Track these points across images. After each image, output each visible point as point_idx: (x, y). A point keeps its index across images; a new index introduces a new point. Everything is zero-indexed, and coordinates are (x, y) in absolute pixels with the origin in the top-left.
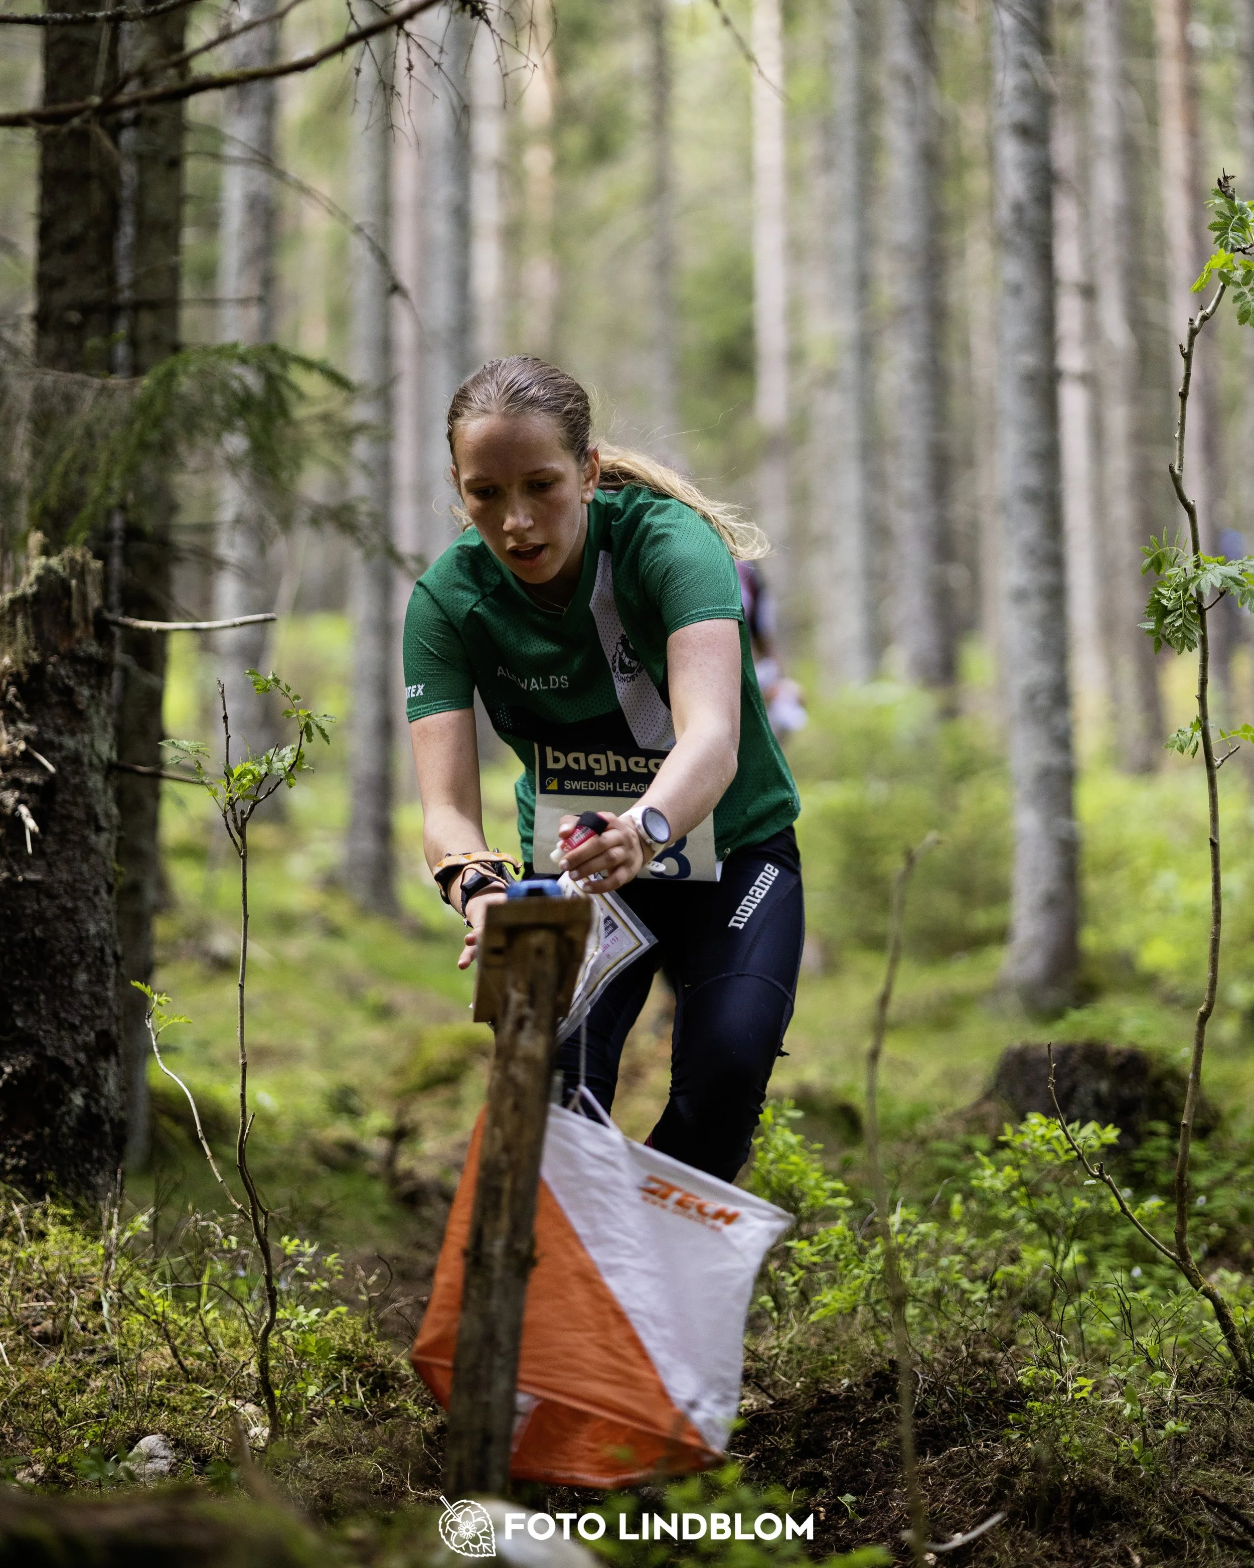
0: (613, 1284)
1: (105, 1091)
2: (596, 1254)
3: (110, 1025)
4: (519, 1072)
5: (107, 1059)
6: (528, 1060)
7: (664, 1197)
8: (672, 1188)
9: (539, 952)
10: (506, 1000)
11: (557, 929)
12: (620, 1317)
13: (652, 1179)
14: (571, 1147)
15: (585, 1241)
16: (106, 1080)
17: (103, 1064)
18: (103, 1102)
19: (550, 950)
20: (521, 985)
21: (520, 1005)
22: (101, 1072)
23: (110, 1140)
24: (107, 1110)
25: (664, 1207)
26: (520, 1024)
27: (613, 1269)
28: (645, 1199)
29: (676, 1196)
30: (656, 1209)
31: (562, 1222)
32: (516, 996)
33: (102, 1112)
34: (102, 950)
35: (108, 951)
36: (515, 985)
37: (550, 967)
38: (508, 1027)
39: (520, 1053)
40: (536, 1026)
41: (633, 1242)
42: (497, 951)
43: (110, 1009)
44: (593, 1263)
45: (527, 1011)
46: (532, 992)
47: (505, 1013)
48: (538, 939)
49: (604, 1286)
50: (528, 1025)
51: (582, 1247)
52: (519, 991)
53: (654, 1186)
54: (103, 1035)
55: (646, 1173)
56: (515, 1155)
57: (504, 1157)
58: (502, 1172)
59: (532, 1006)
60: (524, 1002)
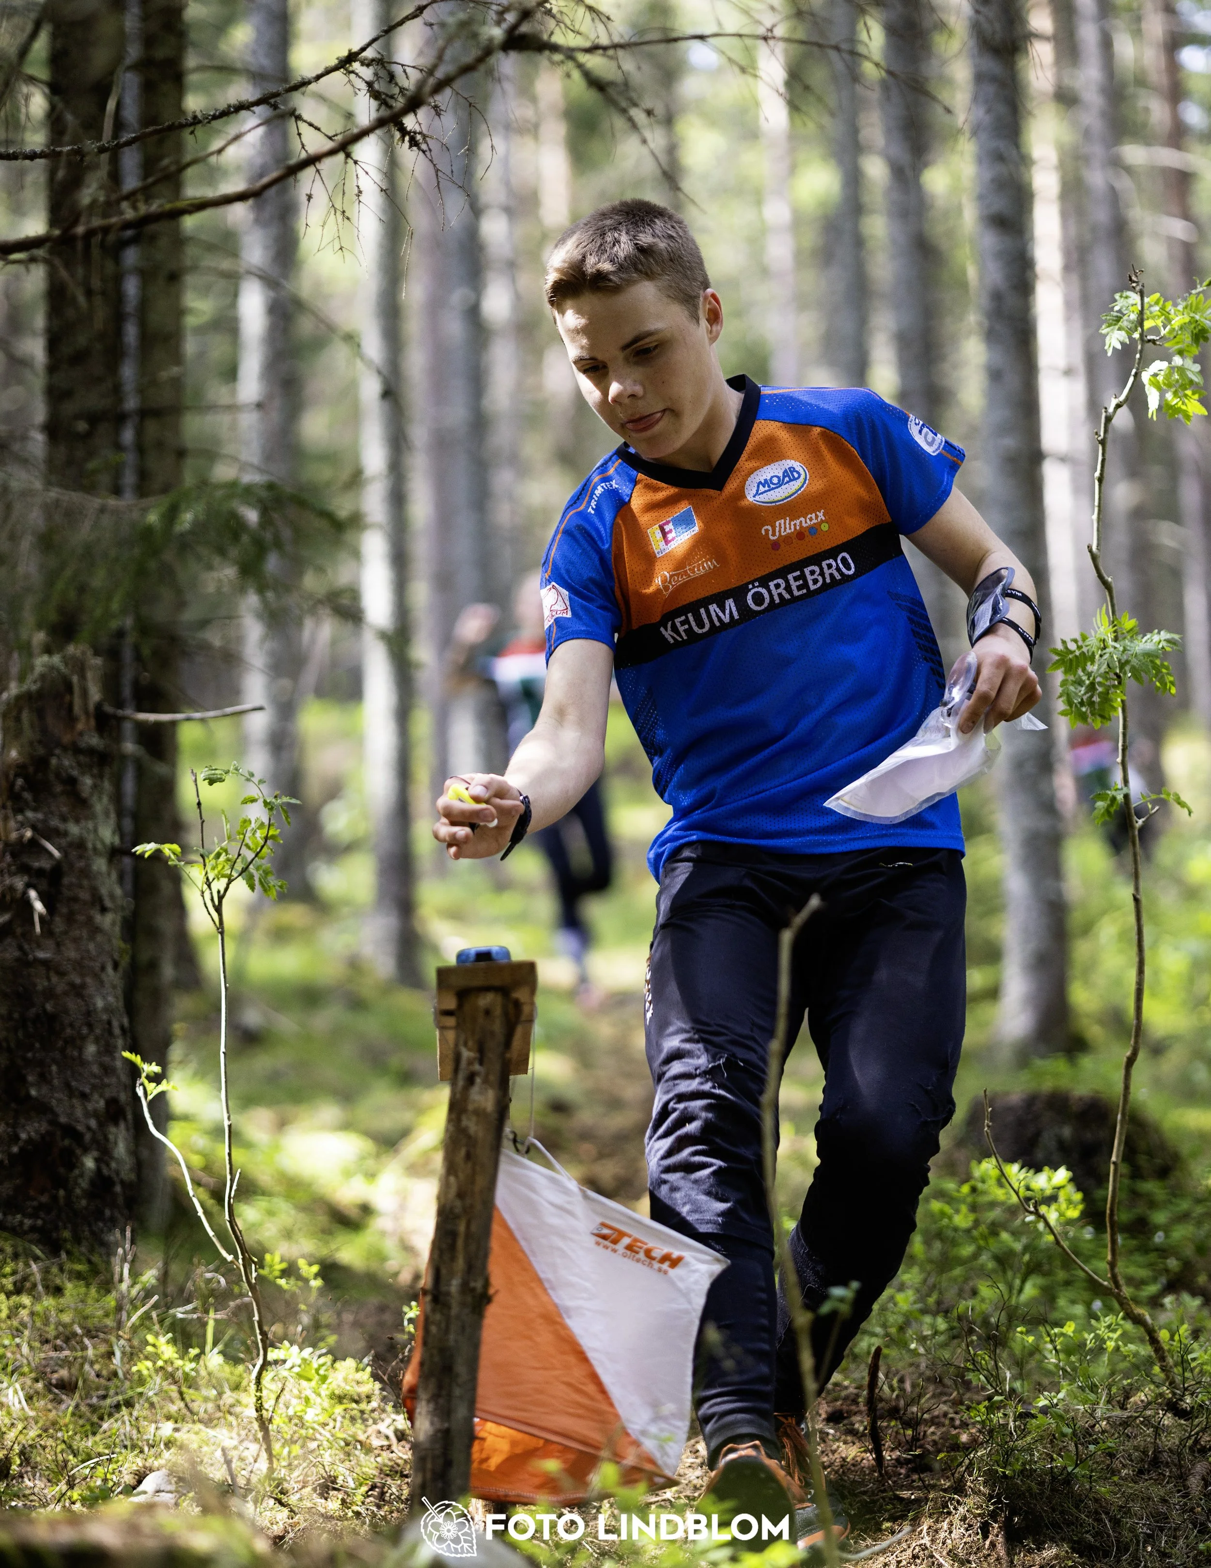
1: (116, 1155)
3: (118, 1092)
5: (116, 1124)
6: (479, 1113)
9: (488, 1012)
10: (458, 1058)
11: (503, 991)
16: (116, 1143)
17: (113, 1129)
18: (113, 1165)
19: (498, 1010)
20: (470, 1043)
21: (470, 1062)
22: (111, 1137)
23: (120, 1200)
24: (118, 1173)
26: (470, 1079)
32: (466, 1054)
33: (114, 1175)
34: (109, 1023)
35: (115, 1024)
36: (466, 1044)
37: (498, 1026)
38: (460, 1083)
39: (471, 1107)
40: (486, 1081)
42: (449, 1013)
43: (118, 1078)
45: (477, 1067)
46: (481, 1050)
47: (459, 1072)
48: (486, 1000)
50: (478, 1080)
52: (469, 1050)
54: (112, 1102)
56: (468, 1201)
57: (458, 1203)
58: (457, 1217)
59: (481, 1063)
60: (475, 1059)
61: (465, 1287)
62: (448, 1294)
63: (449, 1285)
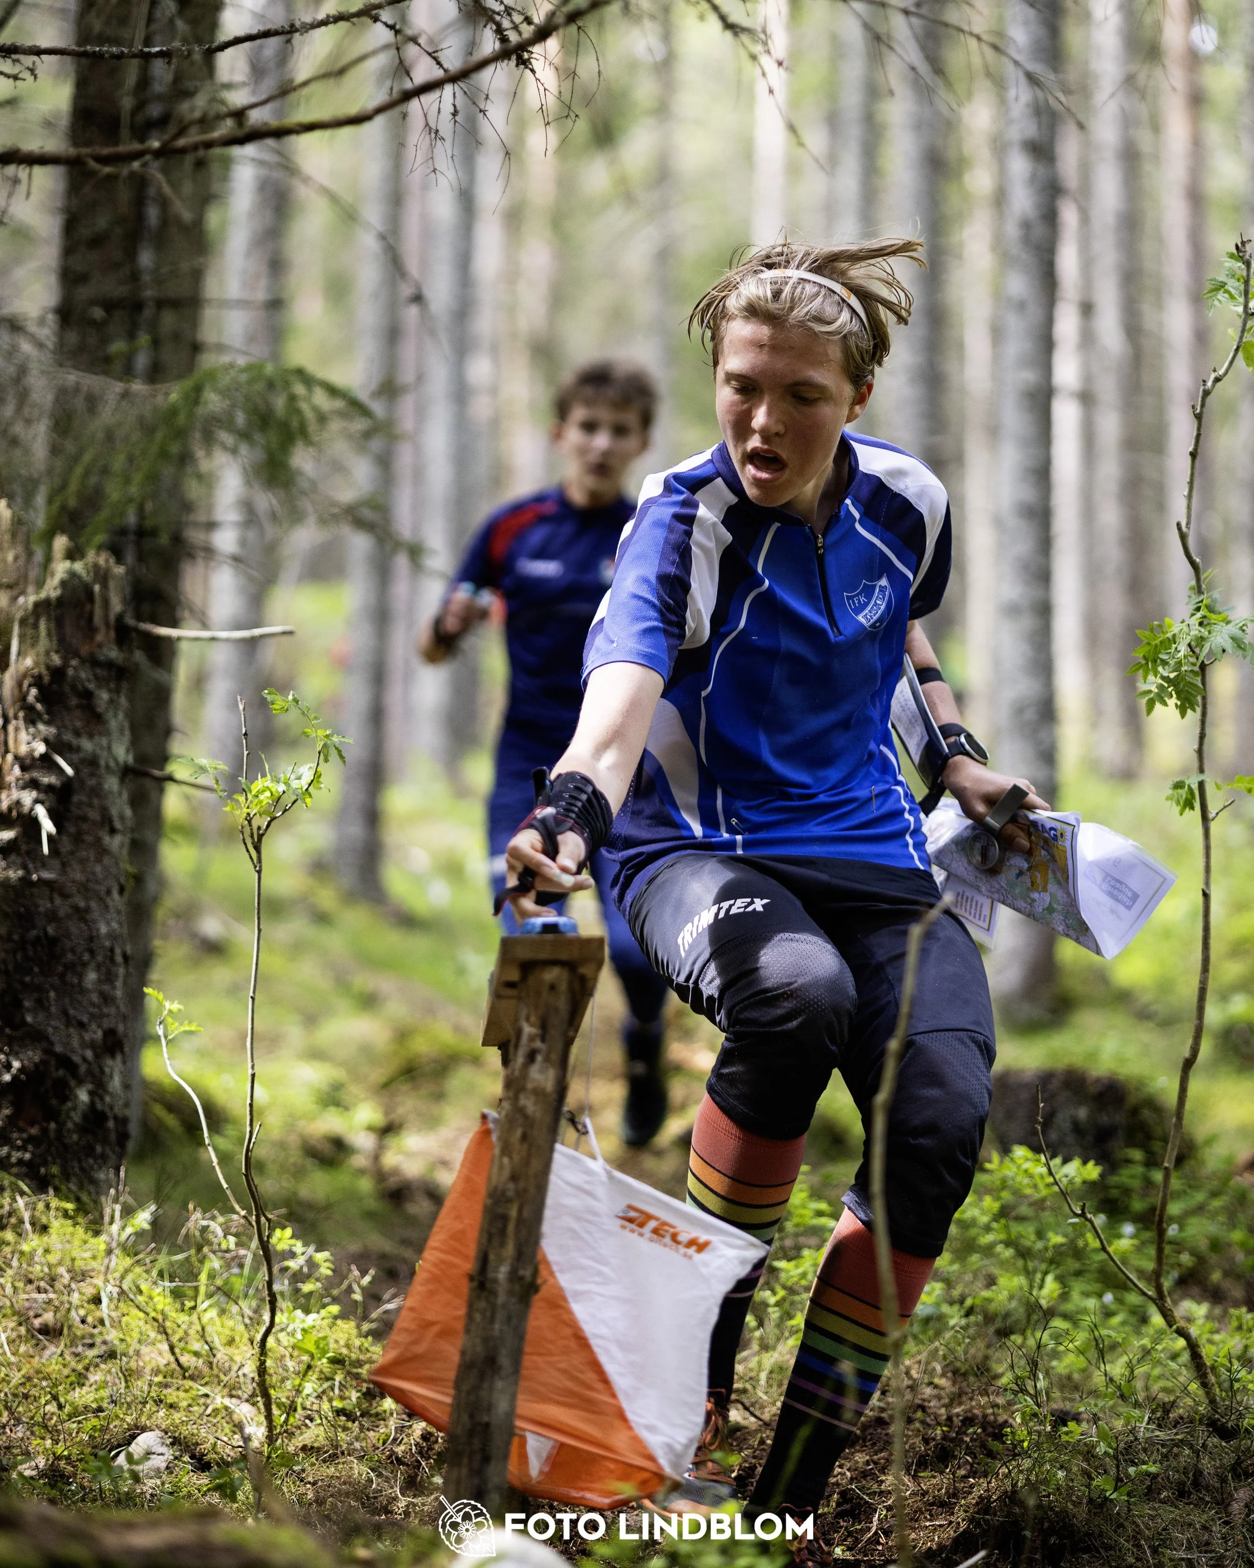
4: (528, 1103)
7: (642, 1225)
9: (552, 987)
11: (571, 966)
12: (584, 1344)
13: (633, 1209)
19: (563, 987)
21: (532, 1039)
26: (531, 1057)
28: (623, 1227)
32: (528, 1030)
36: (528, 1019)
38: (520, 1060)
40: (547, 1059)
42: (511, 985)
46: (544, 1026)
47: (516, 1046)
48: (552, 975)
50: (539, 1058)
52: (532, 1025)
53: (632, 1214)
55: (628, 1203)
56: (522, 1185)
57: (511, 1186)
58: (509, 1201)
59: (543, 1040)
60: (536, 1035)
61: (514, 1276)
62: (495, 1281)
63: (497, 1272)
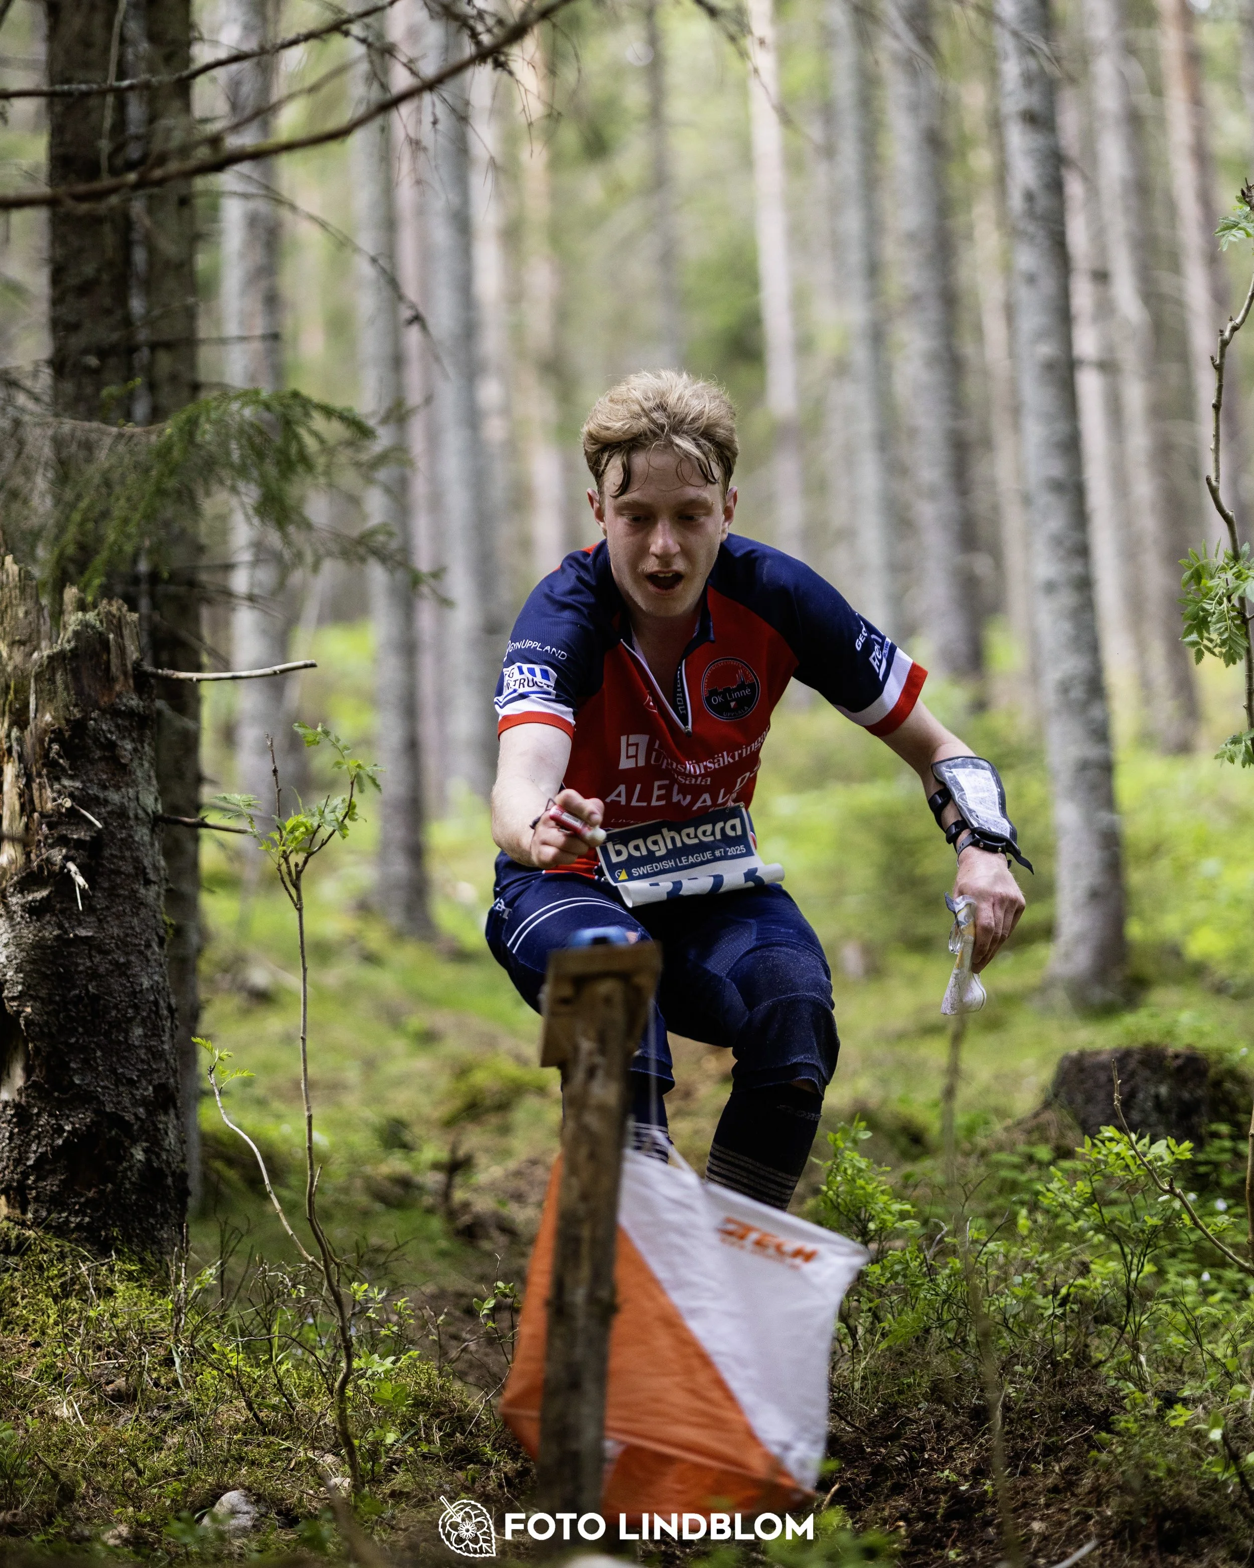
0: (697, 1327)
1: (166, 1145)
2: (678, 1299)
4: (593, 1121)
6: (602, 1108)
7: (742, 1237)
8: (749, 1229)
9: (608, 1000)
10: (576, 1049)
11: (624, 977)
12: (705, 1360)
13: (729, 1221)
14: (647, 1192)
15: (666, 1285)
19: (618, 998)
20: (591, 1034)
21: (591, 1054)
23: (173, 1193)
25: (742, 1247)
26: (591, 1072)
27: (694, 1312)
28: (723, 1241)
29: (754, 1236)
30: (734, 1250)
31: (642, 1268)
32: (586, 1045)
36: (584, 1035)
37: (618, 1016)
38: (579, 1076)
39: (592, 1102)
40: (608, 1074)
41: (712, 1284)
42: (565, 1001)
44: (674, 1308)
45: (598, 1059)
46: (602, 1040)
47: (575, 1063)
48: (605, 987)
49: (686, 1330)
50: (600, 1073)
51: (663, 1292)
52: (589, 1039)
53: (731, 1227)
55: (722, 1215)
56: (592, 1204)
57: (582, 1206)
58: (581, 1221)
59: (603, 1051)
60: (595, 1050)
61: (592, 1298)
62: (573, 1305)
63: (573, 1295)
